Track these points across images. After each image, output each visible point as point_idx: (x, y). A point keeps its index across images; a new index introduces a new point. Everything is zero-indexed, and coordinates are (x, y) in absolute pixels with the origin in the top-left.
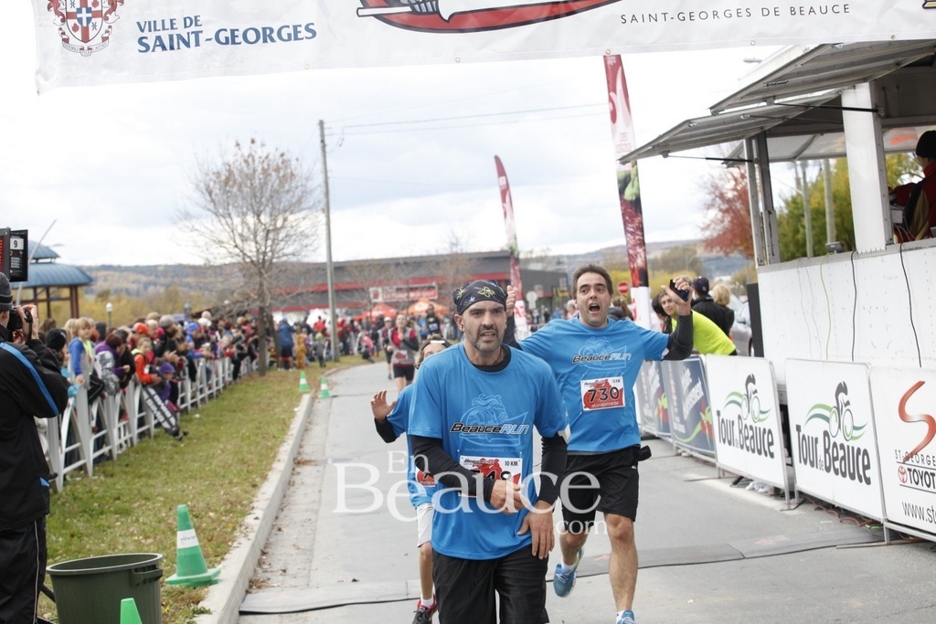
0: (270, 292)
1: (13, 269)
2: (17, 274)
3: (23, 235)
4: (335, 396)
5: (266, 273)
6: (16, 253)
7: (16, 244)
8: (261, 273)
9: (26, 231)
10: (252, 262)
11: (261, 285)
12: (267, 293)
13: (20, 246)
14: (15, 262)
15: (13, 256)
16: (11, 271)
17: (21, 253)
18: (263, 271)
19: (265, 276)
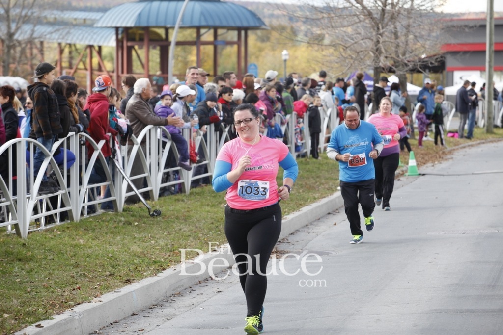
0: (386, 51)
4: (424, 175)
5: (383, 28)
8: (378, 29)
10: (370, 14)
11: (378, 42)
12: (383, 50)
18: (380, 26)
19: (381, 31)
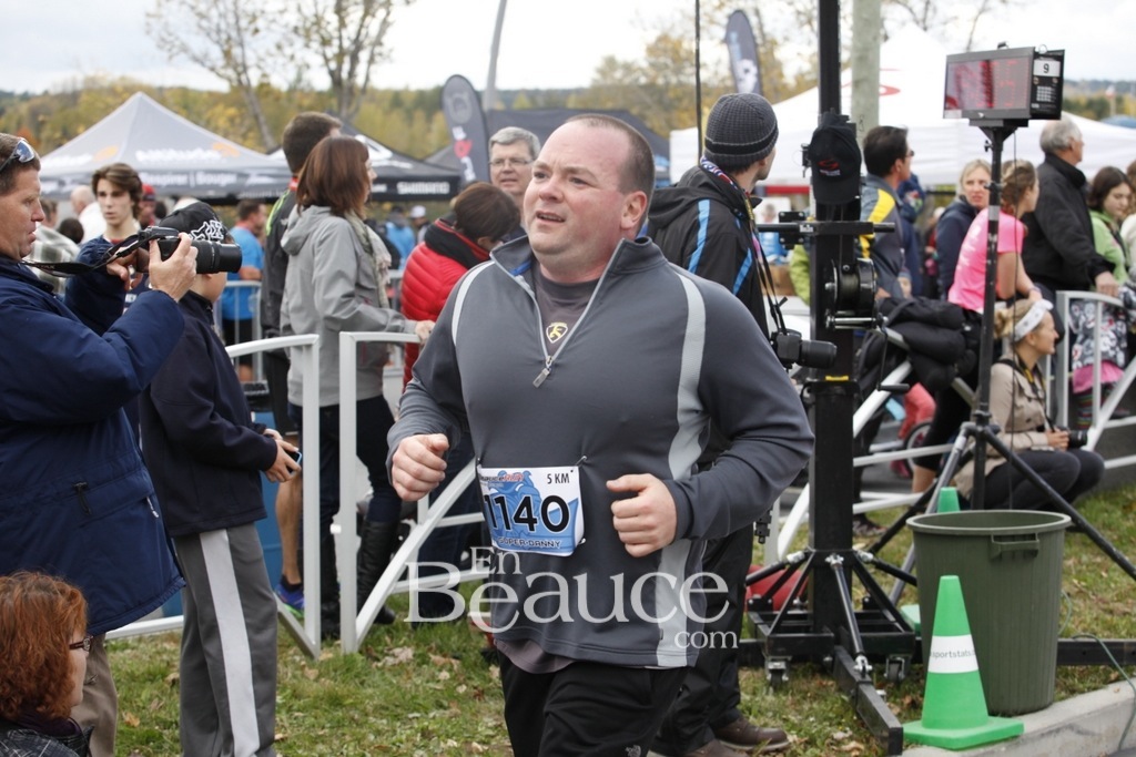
1: (1040, 103)
2: (1045, 109)
3: (1059, 57)
6: (1045, 81)
7: (1047, 68)
9: (1063, 51)
13: (1053, 71)
14: (1045, 94)
15: (1040, 84)
16: (1036, 106)
17: (1055, 81)
